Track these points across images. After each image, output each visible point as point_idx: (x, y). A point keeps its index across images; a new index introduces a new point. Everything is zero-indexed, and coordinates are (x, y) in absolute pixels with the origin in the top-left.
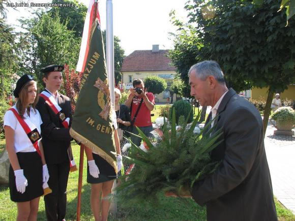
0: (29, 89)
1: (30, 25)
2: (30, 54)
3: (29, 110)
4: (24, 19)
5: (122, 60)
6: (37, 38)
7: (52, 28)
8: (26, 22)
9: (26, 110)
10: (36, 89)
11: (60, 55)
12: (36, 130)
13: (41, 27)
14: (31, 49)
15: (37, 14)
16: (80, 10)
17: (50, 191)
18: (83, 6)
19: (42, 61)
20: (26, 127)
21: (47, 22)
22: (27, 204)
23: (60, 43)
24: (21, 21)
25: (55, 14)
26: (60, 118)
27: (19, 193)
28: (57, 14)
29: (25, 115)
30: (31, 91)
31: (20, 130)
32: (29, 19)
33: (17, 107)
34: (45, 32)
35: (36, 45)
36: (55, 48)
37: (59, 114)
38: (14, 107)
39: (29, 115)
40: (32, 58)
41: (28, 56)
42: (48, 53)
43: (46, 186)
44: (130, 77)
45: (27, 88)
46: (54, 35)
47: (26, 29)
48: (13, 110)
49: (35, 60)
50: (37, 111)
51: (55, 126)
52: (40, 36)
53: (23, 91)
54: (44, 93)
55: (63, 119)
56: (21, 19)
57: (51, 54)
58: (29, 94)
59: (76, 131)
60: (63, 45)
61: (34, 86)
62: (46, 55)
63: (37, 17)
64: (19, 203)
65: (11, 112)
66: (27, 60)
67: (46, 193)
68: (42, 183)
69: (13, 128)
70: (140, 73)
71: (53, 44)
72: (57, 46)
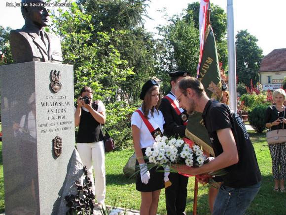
0: (153, 93)
1: (166, 32)
2: (167, 59)
3: (153, 111)
4: (161, 27)
5: (261, 60)
6: (172, 43)
7: (187, 32)
8: (163, 29)
9: (150, 111)
10: (159, 93)
11: (195, 58)
12: (158, 129)
13: (177, 32)
14: (168, 54)
15: (172, 20)
16: (214, 13)
17: (170, 184)
18: (218, 8)
19: (178, 64)
20: (150, 126)
21: (182, 27)
22: (150, 194)
23: (194, 46)
24: (158, 28)
25: (189, 19)
26: (181, 119)
27: (143, 184)
28: (191, 19)
29: (149, 115)
30: (154, 95)
31: (144, 129)
32: (166, 27)
33: (142, 109)
34: (180, 37)
35: (172, 50)
36: (190, 52)
37: (181, 114)
38: (140, 109)
39: (153, 115)
40: (169, 62)
41: (165, 60)
42: (183, 57)
43: (166, 179)
44: (269, 77)
45: (151, 93)
46: (189, 39)
47: (163, 35)
48: (139, 111)
49: (171, 63)
50: (160, 112)
51: (175, 124)
52: (175, 42)
53: (147, 95)
54: (169, 95)
55: (184, 120)
56: (159, 26)
57: (186, 57)
58: (152, 97)
59: (190, 131)
60: (197, 48)
61: (157, 91)
62: (182, 59)
63: (173, 23)
64: (143, 193)
65: (137, 113)
66: (165, 64)
67: (167, 186)
68: (163, 177)
69: (139, 127)
70: (280, 73)
71: (187, 48)
72: (192, 50)
